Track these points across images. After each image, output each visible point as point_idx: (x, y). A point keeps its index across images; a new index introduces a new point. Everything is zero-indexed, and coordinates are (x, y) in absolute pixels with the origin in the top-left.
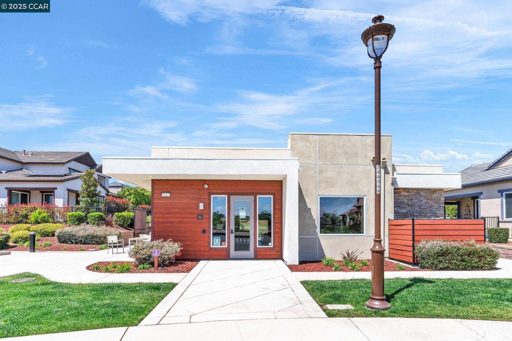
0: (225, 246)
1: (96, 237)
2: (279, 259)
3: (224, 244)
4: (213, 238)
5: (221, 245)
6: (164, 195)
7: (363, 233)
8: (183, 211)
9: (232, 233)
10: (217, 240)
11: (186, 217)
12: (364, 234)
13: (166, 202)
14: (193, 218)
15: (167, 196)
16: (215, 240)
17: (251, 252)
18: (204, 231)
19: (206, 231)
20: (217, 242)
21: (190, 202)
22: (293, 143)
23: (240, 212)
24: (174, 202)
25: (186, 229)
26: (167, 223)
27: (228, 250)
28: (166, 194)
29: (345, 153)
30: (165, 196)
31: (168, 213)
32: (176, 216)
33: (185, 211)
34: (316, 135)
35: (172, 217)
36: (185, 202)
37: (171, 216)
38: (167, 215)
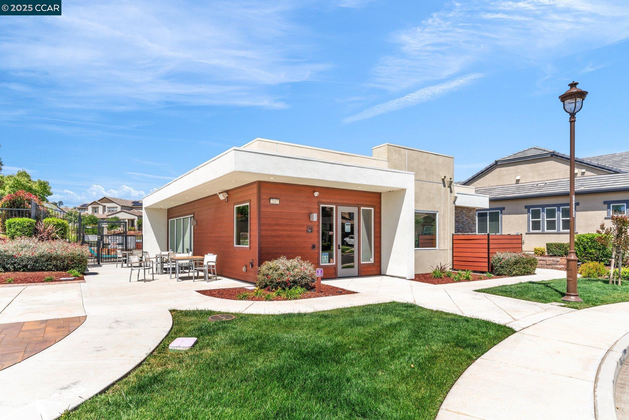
0: (333, 263)
1: (55, 258)
2: (377, 275)
3: (332, 261)
4: (322, 253)
5: (329, 262)
6: (273, 201)
7: (435, 247)
8: (292, 223)
9: (339, 248)
10: (325, 256)
11: (295, 230)
12: (437, 248)
13: (274, 211)
14: (302, 231)
15: (276, 203)
16: (324, 256)
17: (355, 270)
18: (314, 247)
19: (316, 246)
20: (325, 259)
21: (300, 212)
22: (389, 155)
23: (345, 225)
24: (284, 211)
25: (296, 244)
26: (276, 236)
27: (335, 268)
28: (275, 200)
29: (426, 170)
30: (273, 203)
31: (276, 225)
32: (286, 228)
33: (295, 223)
34: (406, 149)
35: (282, 230)
36: (295, 212)
37: (281, 228)
38: (276, 228)
